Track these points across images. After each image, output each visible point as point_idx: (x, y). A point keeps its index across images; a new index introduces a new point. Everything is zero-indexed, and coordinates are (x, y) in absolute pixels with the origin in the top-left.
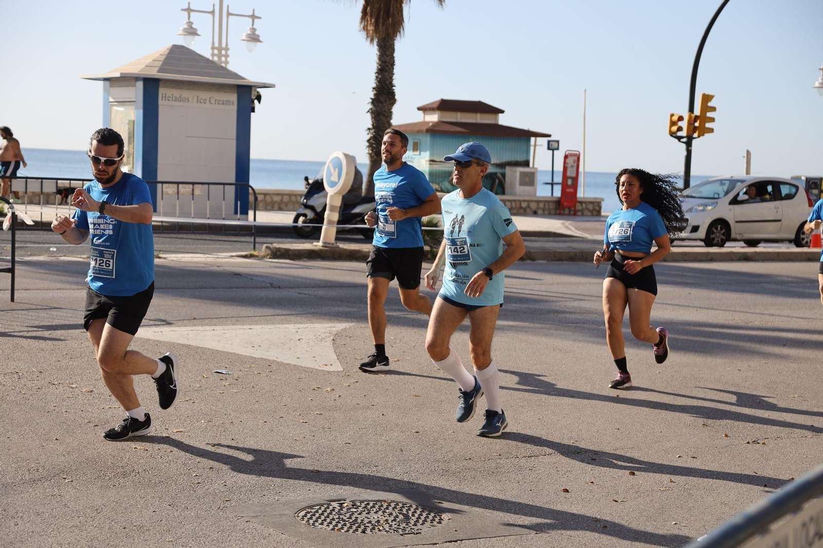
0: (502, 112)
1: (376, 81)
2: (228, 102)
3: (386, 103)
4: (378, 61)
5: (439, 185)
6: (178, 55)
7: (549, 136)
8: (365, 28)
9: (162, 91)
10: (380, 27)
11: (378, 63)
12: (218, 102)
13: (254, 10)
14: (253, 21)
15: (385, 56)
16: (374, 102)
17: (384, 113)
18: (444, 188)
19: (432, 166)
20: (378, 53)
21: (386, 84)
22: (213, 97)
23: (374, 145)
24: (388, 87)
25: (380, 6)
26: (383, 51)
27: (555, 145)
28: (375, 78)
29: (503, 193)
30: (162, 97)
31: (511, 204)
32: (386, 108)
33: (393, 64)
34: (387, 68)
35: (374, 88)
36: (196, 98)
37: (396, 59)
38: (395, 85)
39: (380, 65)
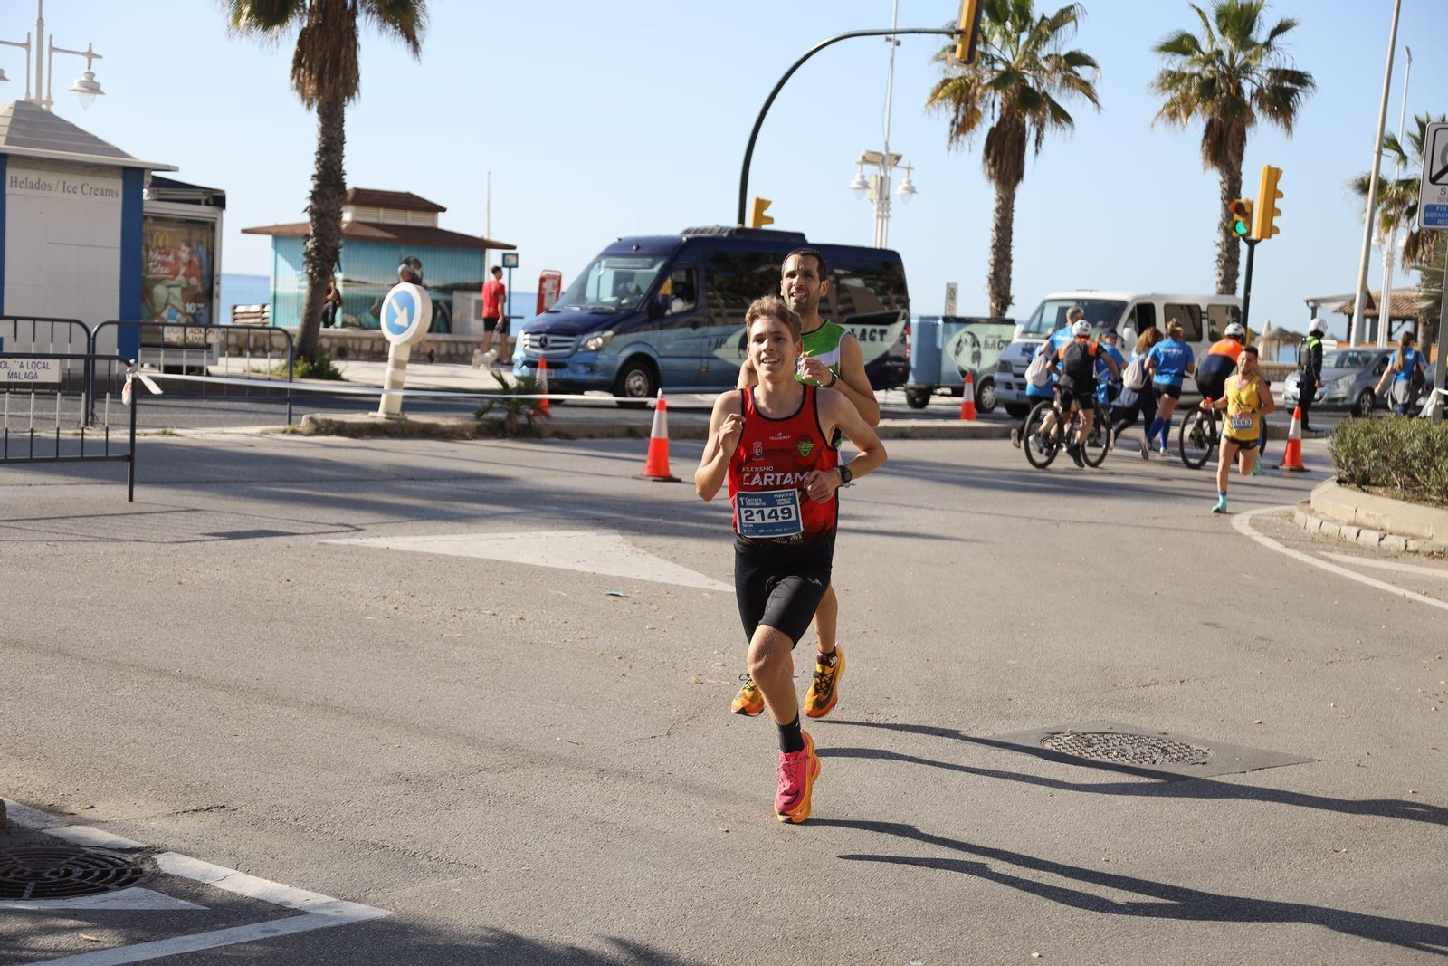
0: (443, 210)
1: (318, 165)
2: (109, 193)
3: (334, 198)
4: (319, 136)
5: (356, 317)
6: (31, 117)
7: (514, 248)
8: (300, 86)
9: (11, 173)
10: (326, 84)
11: (320, 139)
12: (94, 191)
13: (91, 44)
14: (90, 61)
15: (331, 129)
16: (315, 196)
17: (331, 214)
18: (363, 322)
19: (346, 288)
20: (320, 124)
21: (335, 172)
22: (88, 185)
23: (317, 262)
24: (337, 176)
25: (325, 54)
26: (328, 121)
27: (512, 261)
28: (314, 160)
29: (449, 331)
30: (12, 182)
31: (466, 347)
32: (334, 207)
33: (342, 142)
34: (335, 147)
35: (314, 176)
36: (61, 184)
37: (346, 134)
38: (347, 172)
39: (324, 142)
